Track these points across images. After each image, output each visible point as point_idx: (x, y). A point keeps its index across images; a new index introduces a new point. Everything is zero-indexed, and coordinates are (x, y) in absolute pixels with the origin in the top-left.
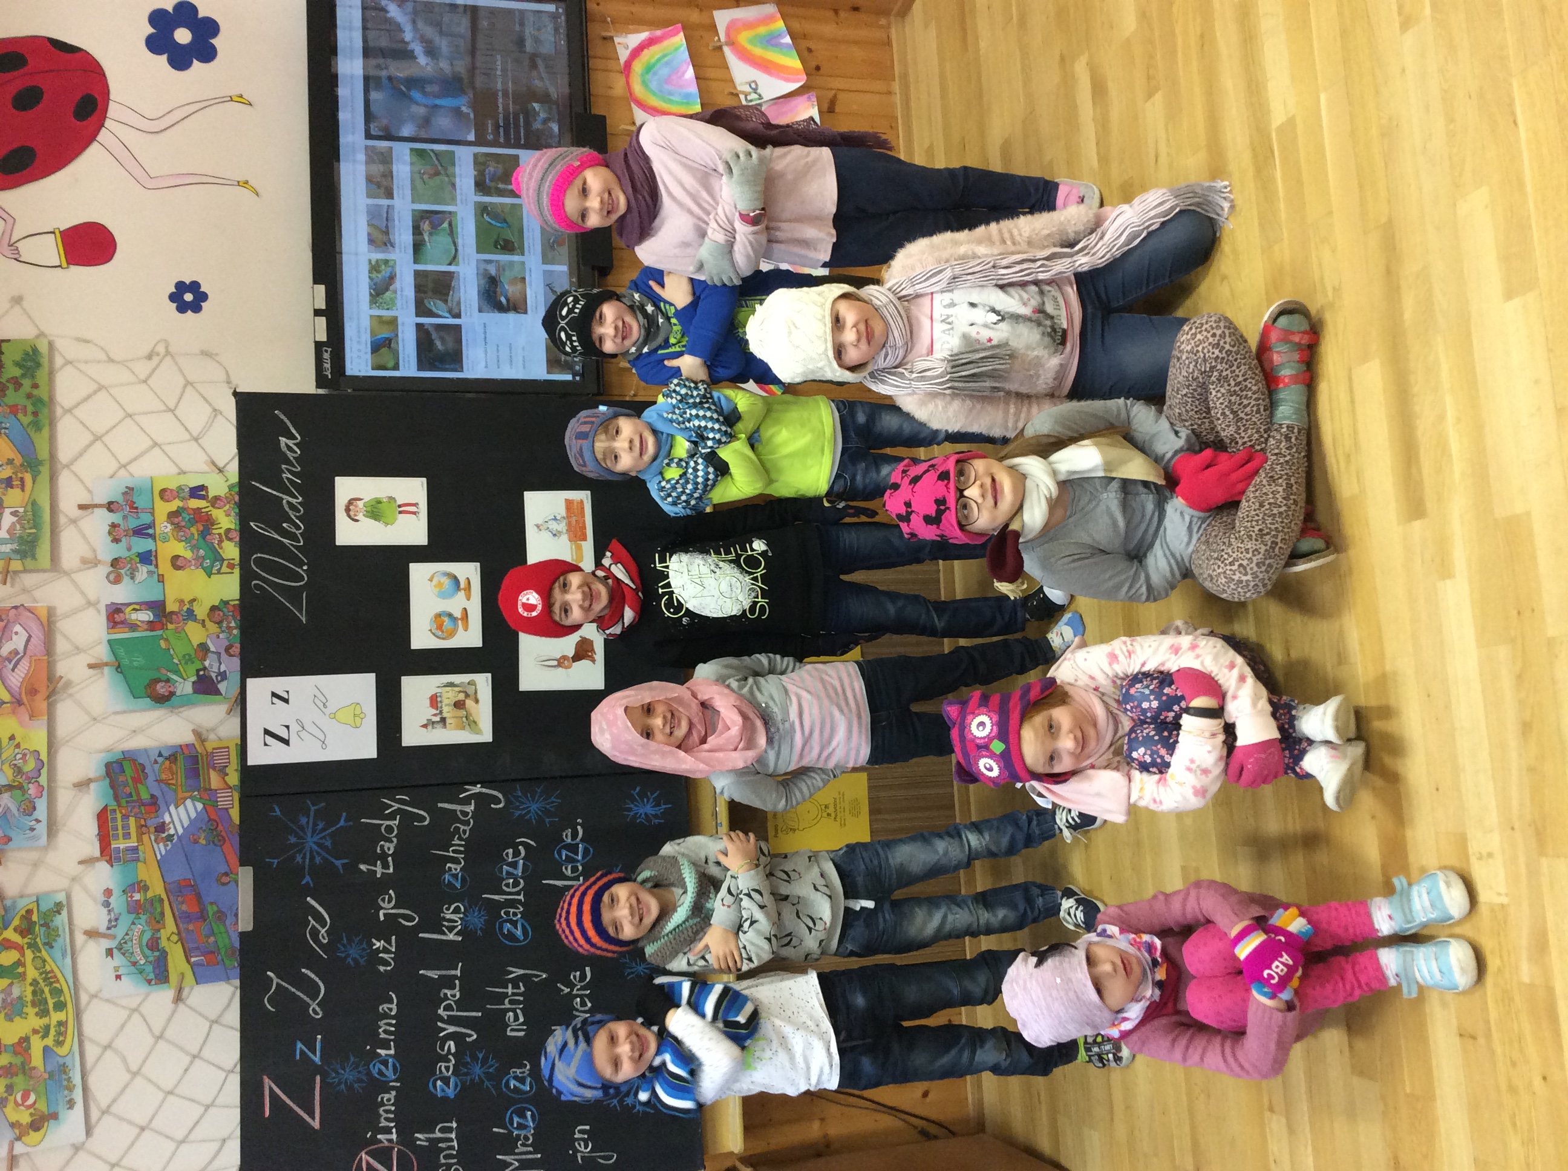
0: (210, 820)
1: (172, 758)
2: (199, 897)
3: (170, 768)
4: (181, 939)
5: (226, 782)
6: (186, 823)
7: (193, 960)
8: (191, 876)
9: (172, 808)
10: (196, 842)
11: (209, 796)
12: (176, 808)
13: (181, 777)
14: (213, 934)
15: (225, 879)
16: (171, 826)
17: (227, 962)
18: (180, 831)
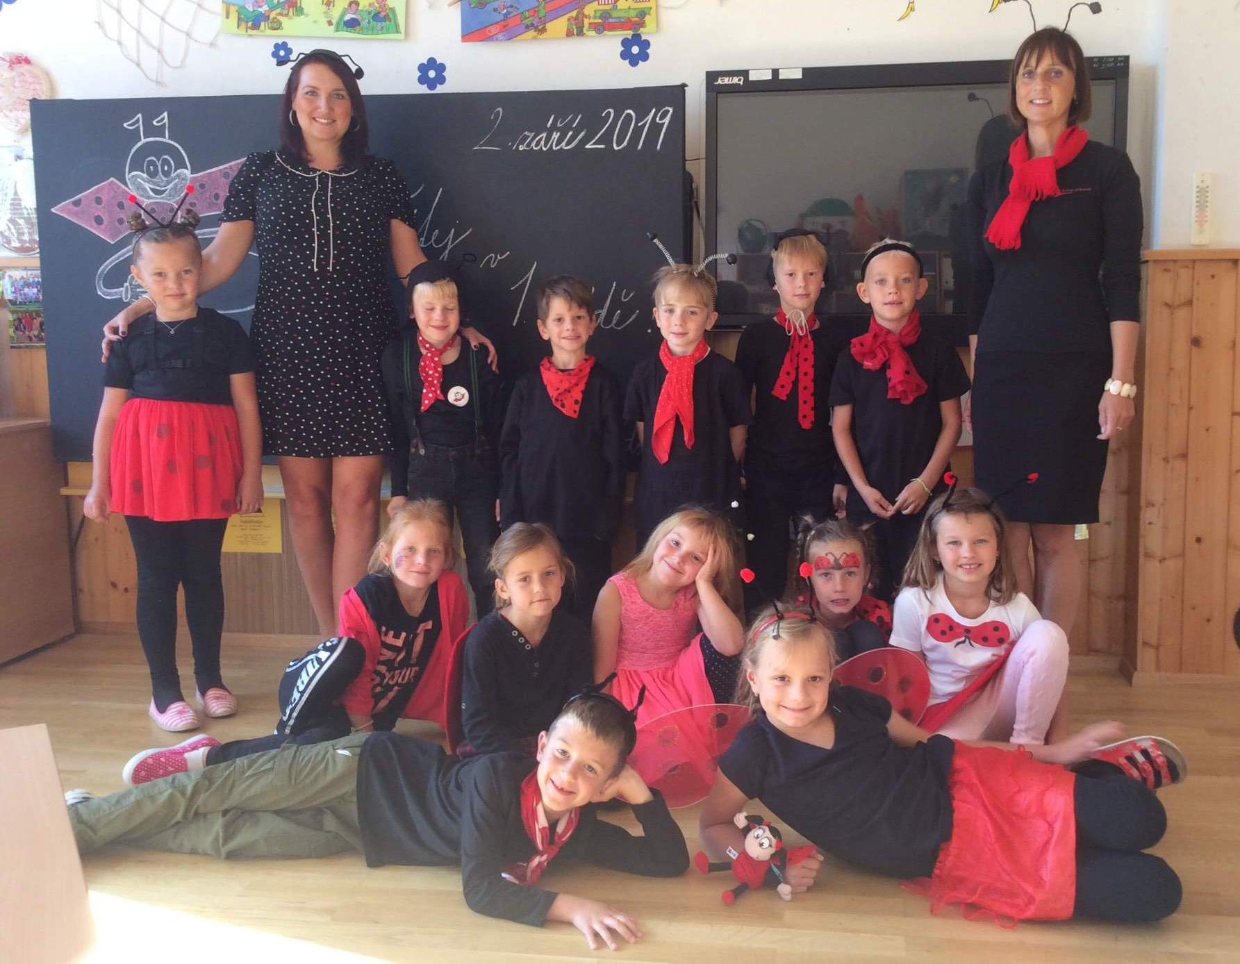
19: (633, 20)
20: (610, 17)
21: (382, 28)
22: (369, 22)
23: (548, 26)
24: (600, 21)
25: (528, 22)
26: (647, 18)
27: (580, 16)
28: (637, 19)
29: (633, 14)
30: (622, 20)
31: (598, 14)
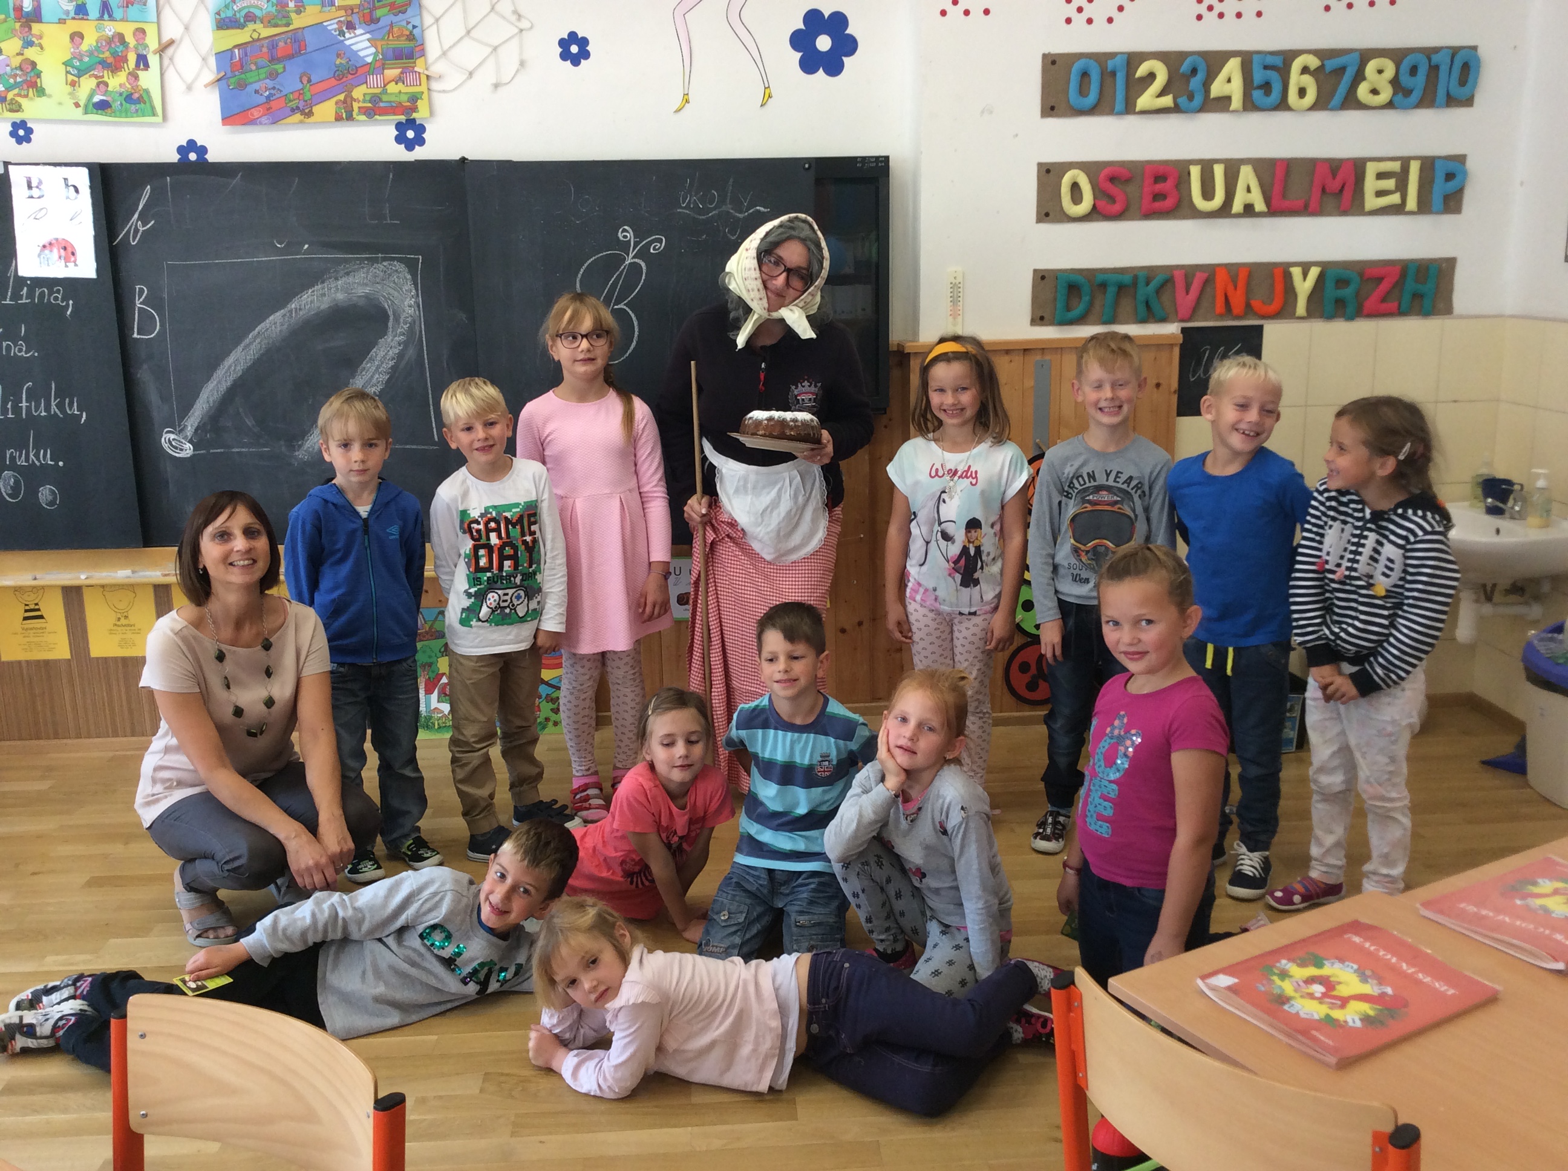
1: (411, 37)
2: (291, 57)
3: (402, 35)
4: (254, 41)
6: (354, 48)
7: (236, 51)
11: (379, 67)
12: (368, 40)
13: (395, 44)
14: (258, 68)
16: (353, 35)
17: (232, 80)
18: (348, 43)
19: (405, 104)
20: (381, 100)
21: (137, 111)
22: (121, 104)
23: (315, 109)
24: (370, 105)
25: (293, 104)
26: (419, 103)
27: (349, 100)
28: (409, 104)
29: (404, 99)
30: (394, 105)
31: (368, 98)
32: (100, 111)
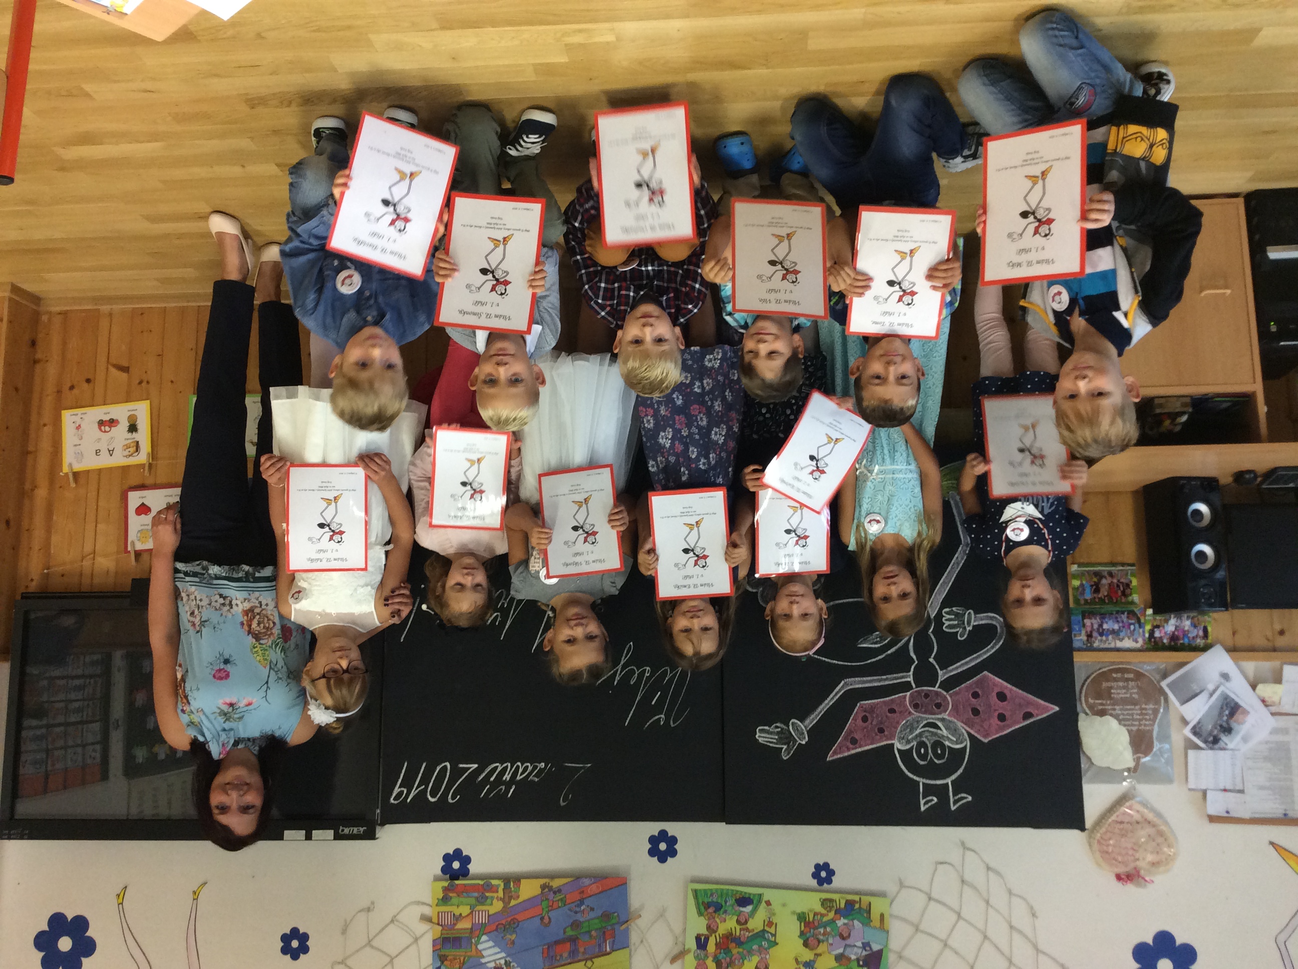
0: (496, 930)
1: (442, 959)
2: (557, 943)
3: (451, 961)
4: (591, 959)
5: (468, 915)
6: (497, 950)
7: (608, 949)
8: (541, 948)
9: (483, 961)
10: (513, 942)
11: (477, 930)
12: (483, 957)
13: (460, 952)
14: (589, 932)
15: (546, 920)
16: (498, 962)
17: (614, 921)
18: (503, 955)
19: (454, 895)
20: (477, 898)
21: (712, 895)
22: (726, 902)
23: (539, 891)
25: (559, 897)
27: (507, 899)
29: (455, 900)
30: (465, 894)
31: (489, 901)
32: (747, 896)
